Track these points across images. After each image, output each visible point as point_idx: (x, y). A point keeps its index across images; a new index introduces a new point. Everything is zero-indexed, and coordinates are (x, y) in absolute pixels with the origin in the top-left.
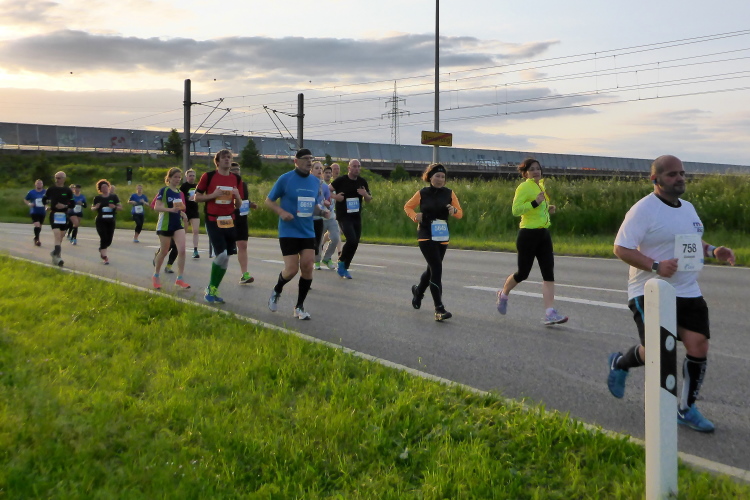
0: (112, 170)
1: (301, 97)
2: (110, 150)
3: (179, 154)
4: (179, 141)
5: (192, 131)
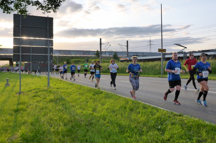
0: (83, 60)
1: (127, 41)
2: (83, 56)
3: (99, 56)
4: (99, 53)
5: (102, 50)
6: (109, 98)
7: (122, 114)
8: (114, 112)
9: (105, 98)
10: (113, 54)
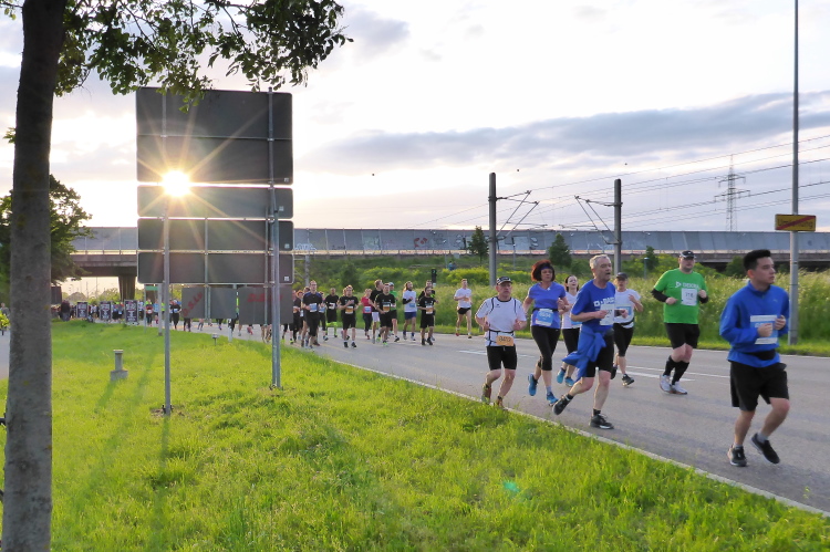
0: (415, 273)
1: (618, 183)
2: (413, 252)
6: (539, 443)
7: (599, 520)
8: (562, 507)
9: (522, 442)
10: (549, 243)
